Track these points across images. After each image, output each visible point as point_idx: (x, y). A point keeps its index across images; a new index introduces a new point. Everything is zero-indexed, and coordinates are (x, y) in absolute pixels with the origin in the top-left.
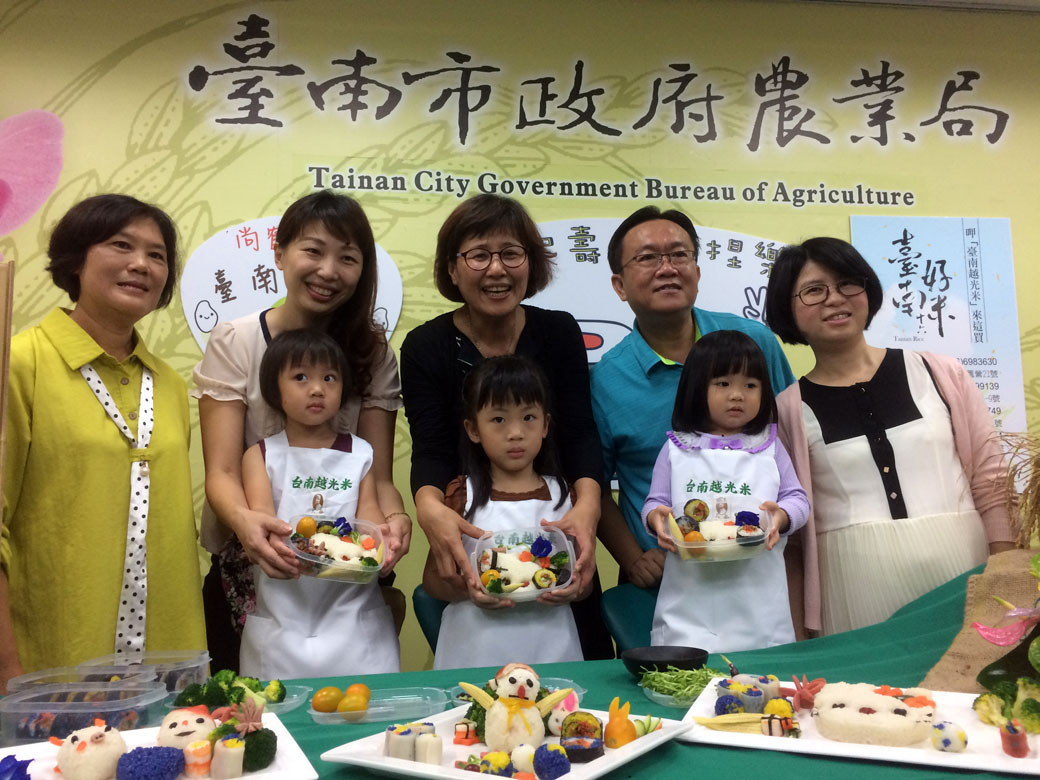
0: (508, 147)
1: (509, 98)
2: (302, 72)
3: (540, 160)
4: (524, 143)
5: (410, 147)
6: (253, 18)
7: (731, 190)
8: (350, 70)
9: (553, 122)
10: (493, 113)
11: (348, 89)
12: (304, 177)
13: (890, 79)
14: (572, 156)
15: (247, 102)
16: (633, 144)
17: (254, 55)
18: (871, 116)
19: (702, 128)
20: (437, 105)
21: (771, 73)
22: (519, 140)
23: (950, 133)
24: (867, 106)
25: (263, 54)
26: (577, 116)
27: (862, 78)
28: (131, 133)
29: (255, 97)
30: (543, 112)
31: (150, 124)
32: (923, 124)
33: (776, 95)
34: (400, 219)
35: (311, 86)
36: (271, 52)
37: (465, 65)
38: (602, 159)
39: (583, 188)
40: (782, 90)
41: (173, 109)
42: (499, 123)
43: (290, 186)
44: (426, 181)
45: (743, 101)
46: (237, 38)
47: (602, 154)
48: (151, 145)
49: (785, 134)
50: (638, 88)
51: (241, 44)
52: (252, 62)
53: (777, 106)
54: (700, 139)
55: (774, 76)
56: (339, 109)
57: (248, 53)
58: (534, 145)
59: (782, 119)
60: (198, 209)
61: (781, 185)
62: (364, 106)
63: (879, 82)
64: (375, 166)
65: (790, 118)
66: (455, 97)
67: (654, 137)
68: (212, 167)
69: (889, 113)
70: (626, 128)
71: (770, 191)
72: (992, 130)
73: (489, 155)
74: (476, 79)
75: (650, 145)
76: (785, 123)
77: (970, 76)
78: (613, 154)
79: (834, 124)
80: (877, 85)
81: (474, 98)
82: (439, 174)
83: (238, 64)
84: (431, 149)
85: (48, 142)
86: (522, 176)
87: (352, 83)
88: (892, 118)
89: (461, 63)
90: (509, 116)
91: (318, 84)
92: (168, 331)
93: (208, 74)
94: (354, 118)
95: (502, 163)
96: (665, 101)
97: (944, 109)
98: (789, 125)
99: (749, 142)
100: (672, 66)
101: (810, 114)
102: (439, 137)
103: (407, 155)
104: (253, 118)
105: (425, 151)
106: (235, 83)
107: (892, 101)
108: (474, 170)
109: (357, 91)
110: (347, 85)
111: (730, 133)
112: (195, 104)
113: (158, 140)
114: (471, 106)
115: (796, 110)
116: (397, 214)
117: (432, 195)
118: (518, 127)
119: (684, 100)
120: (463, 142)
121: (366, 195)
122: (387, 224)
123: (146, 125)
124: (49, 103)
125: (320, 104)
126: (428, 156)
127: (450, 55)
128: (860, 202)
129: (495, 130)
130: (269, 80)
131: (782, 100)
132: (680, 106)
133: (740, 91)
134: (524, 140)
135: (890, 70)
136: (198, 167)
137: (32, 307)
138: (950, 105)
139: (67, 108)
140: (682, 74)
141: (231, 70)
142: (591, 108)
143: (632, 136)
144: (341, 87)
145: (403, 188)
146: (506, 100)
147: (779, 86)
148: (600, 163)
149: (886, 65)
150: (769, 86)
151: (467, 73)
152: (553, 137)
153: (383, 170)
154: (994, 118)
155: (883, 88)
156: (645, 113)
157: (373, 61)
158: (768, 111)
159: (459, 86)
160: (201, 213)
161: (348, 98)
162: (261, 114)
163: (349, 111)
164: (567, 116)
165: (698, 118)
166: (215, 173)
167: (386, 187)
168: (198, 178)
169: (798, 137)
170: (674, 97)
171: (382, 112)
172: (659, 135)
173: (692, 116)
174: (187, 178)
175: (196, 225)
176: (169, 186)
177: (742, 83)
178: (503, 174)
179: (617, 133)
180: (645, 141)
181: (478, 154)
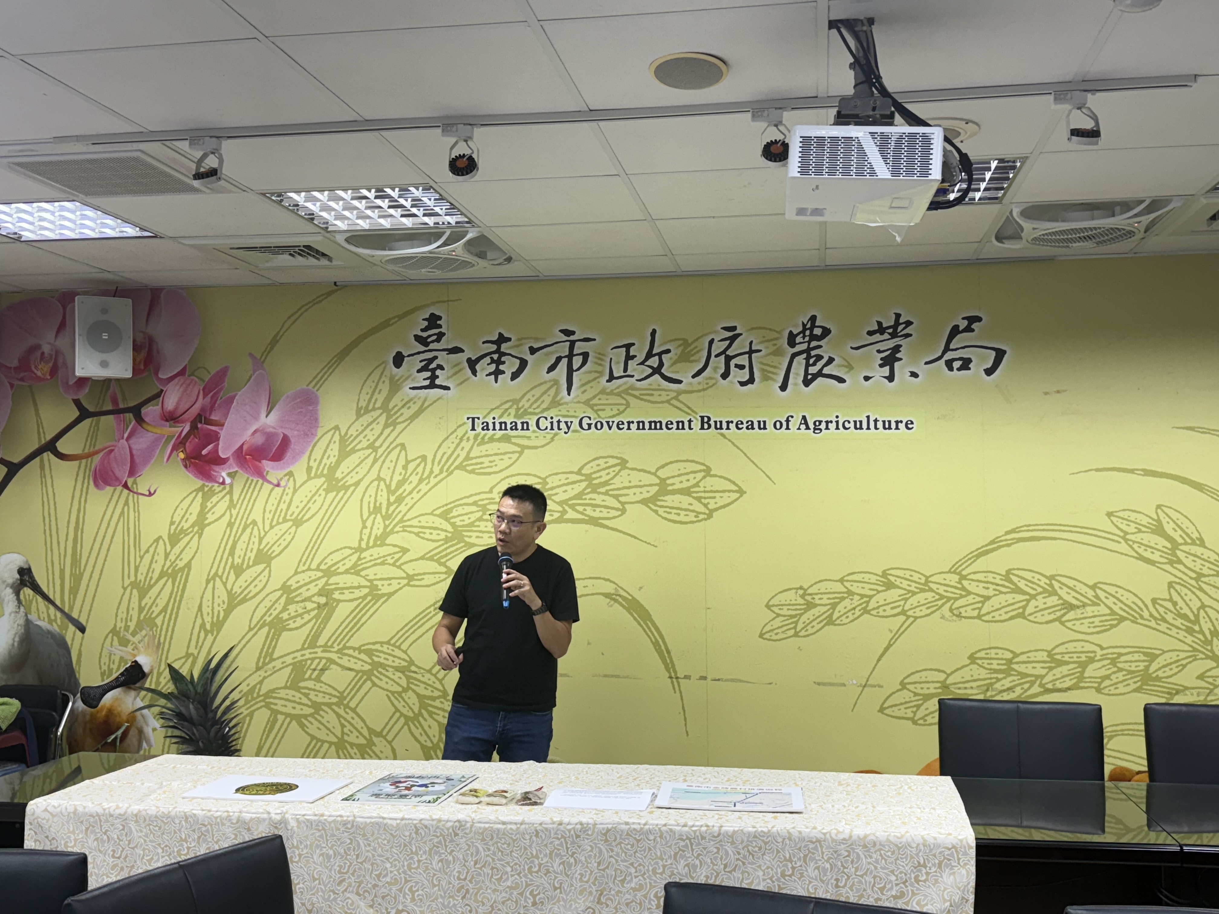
0: (600, 396)
1: (602, 360)
2: (463, 351)
3: (622, 404)
4: (612, 393)
5: (533, 399)
6: (432, 315)
7: (765, 422)
8: (494, 347)
9: (632, 376)
10: (590, 372)
11: (493, 361)
12: (464, 423)
13: (900, 328)
14: (645, 400)
15: (428, 374)
16: (691, 389)
17: (433, 342)
18: (882, 359)
19: (745, 375)
20: (551, 369)
21: (801, 329)
22: (608, 391)
23: (951, 369)
24: (879, 351)
25: (438, 340)
26: (650, 371)
27: (876, 328)
28: (359, 400)
29: (433, 371)
30: (625, 370)
31: (370, 393)
32: (926, 363)
33: (804, 347)
34: (526, 451)
35: (469, 360)
36: (444, 339)
37: (572, 338)
38: (668, 402)
39: (653, 424)
40: (809, 342)
41: (384, 382)
42: (595, 379)
43: (455, 430)
44: (543, 424)
45: (778, 353)
46: (422, 330)
47: (669, 398)
48: (370, 407)
49: (810, 377)
50: (696, 347)
51: (425, 334)
52: (432, 346)
53: (805, 355)
54: (742, 384)
55: (803, 332)
56: (487, 375)
57: (429, 340)
58: (619, 395)
59: (808, 365)
60: (399, 448)
61: (804, 418)
62: (503, 372)
63: (890, 331)
64: (509, 414)
65: (814, 364)
66: (564, 362)
67: (707, 384)
68: (406, 420)
69: (898, 355)
70: (687, 379)
71: (794, 423)
72: (989, 365)
73: (587, 403)
74: (580, 348)
75: (704, 390)
76: (810, 368)
77: (973, 320)
78: (676, 398)
79: (850, 367)
80: (889, 334)
81: (577, 361)
82: (552, 418)
83: (423, 348)
84: (547, 399)
85: (311, 408)
86: (610, 417)
87: (495, 356)
88: (901, 359)
89: (569, 336)
90: (601, 374)
91: (473, 359)
92: (381, 530)
93: (404, 357)
94: (496, 381)
95: (595, 408)
96: (716, 356)
97: (947, 349)
98: (813, 370)
99: (780, 385)
100: (723, 328)
101: (831, 360)
102: (552, 392)
103: (530, 407)
104: (432, 385)
105: (543, 401)
106: (421, 361)
107: (901, 346)
108: (576, 414)
109: (499, 362)
110: (492, 358)
111: (766, 378)
112: (397, 378)
113: (375, 403)
114: (575, 368)
115: (819, 358)
116: (524, 448)
117: (548, 433)
118: (608, 381)
119: (731, 354)
120: (569, 394)
121: (503, 435)
122: (517, 455)
123: (367, 394)
124: (311, 382)
125: (474, 372)
126: (544, 406)
127: (561, 331)
128: (868, 428)
129: (590, 385)
130: (443, 359)
131: (808, 351)
132: (728, 359)
133: (775, 345)
134: (612, 391)
135: (902, 320)
136: (399, 420)
137: (304, 515)
138: (952, 346)
139: (321, 386)
140: (730, 334)
141: (419, 353)
142: (661, 364)
143: (691, 384)
144: (488, 360)
145: (528, 429)
146: (600, 362)
147: (807, 339)
148: (666, 405)
149: (898, 316)
150: (799, 339)
151: (572, 343)
152: (632, 388)
153: (515, 417)
154: (993, 354)
155: (894, 335)
156: (700, 366)
157: (509, 339)
158: (797, 359)
159: (567, 353)
160: (400, 451)
161: (493, 367)
162: (438, 382)
163: (493, 377)
164: (643, 372)
165: (741, 367)
166: (409, 425)
167: (516, 429)
168: (399, 428)
169: (820, 379)
170: (724, 352)
171: (515, 376)
172: (711, 382)
173: (737, 366)
174: (392, 428)
175: (397, 459)
176: (382, 433)
177: (777, 339)
178: (596, 416)
179: (680, 382)
180: (700, 387)
181: (579, 402)
